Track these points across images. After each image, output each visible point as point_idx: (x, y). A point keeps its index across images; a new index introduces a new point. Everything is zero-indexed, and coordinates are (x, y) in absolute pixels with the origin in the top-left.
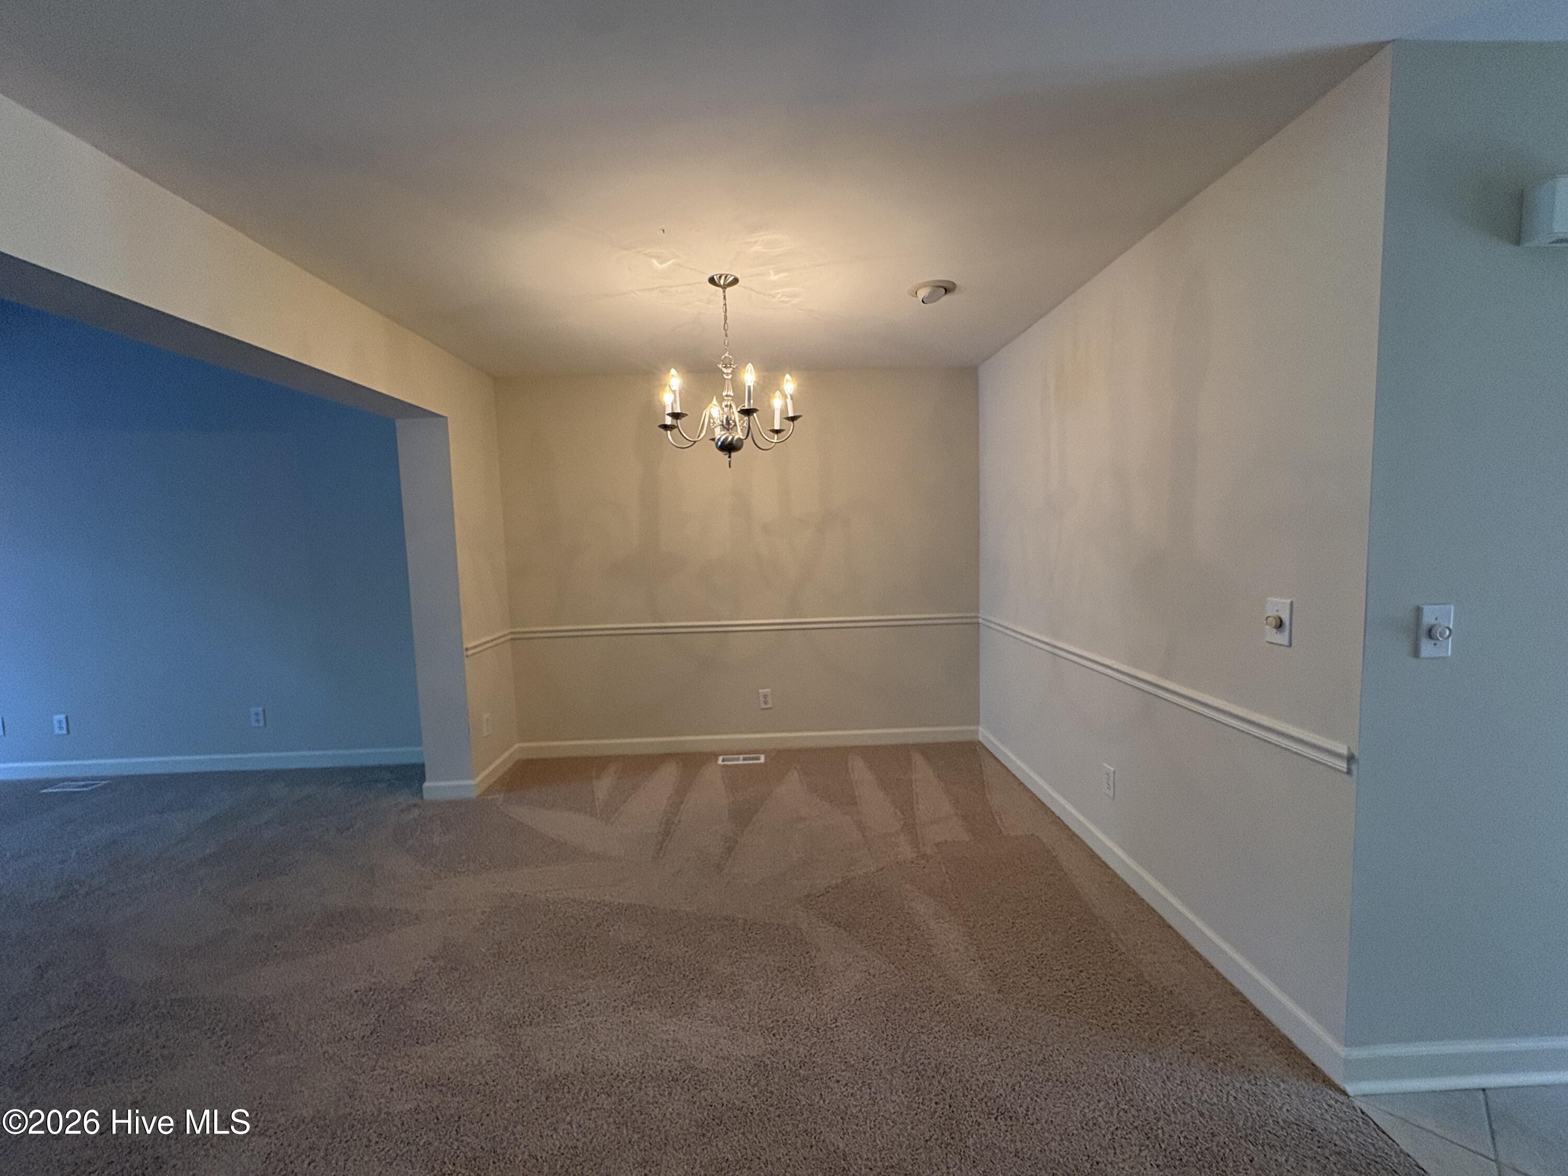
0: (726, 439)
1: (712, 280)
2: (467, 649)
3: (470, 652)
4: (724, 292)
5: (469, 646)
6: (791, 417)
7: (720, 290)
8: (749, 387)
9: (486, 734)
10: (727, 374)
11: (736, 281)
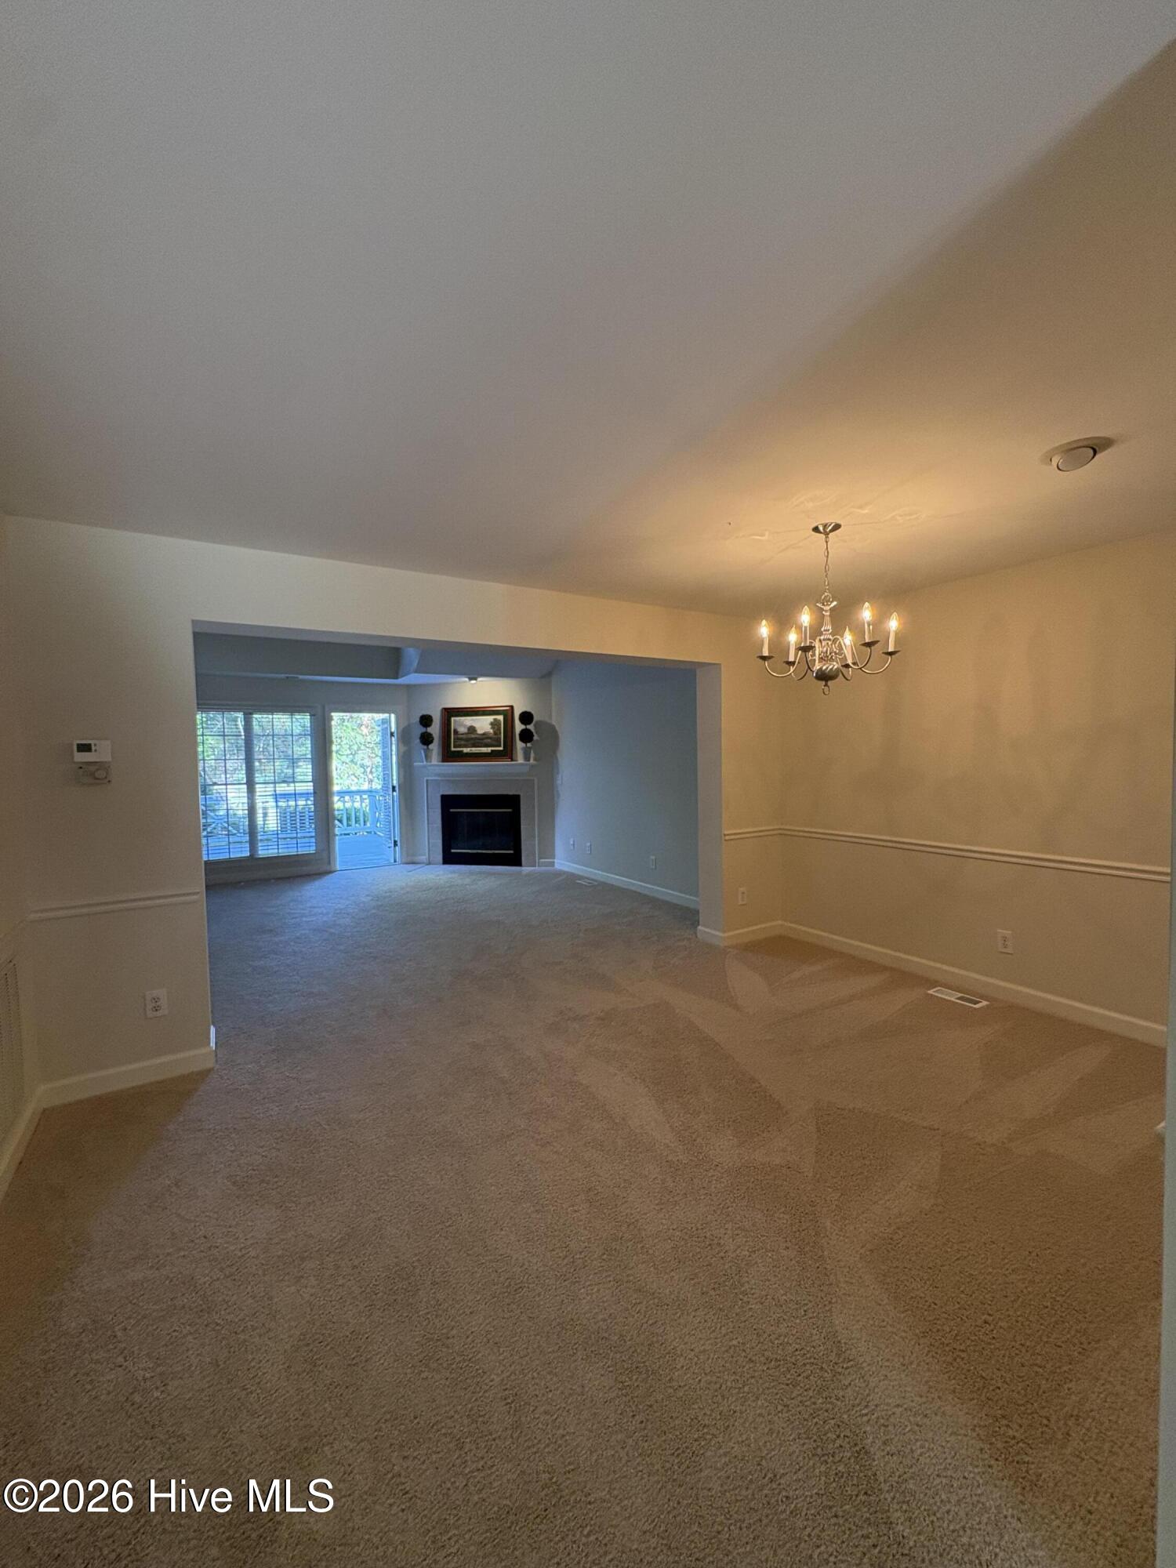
0: (821, 668)
1: (816, 529)
2: (725, 835)
3: (727, 838)
4: (827, 537)
5: (726, 832)
6: (868, 643)
7: (823, 536)
8: (806, 627)
9: (740, 903)
10: (826, 611)
11: (837, 527)
